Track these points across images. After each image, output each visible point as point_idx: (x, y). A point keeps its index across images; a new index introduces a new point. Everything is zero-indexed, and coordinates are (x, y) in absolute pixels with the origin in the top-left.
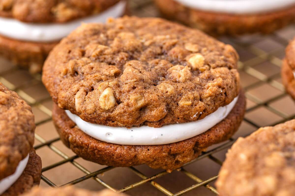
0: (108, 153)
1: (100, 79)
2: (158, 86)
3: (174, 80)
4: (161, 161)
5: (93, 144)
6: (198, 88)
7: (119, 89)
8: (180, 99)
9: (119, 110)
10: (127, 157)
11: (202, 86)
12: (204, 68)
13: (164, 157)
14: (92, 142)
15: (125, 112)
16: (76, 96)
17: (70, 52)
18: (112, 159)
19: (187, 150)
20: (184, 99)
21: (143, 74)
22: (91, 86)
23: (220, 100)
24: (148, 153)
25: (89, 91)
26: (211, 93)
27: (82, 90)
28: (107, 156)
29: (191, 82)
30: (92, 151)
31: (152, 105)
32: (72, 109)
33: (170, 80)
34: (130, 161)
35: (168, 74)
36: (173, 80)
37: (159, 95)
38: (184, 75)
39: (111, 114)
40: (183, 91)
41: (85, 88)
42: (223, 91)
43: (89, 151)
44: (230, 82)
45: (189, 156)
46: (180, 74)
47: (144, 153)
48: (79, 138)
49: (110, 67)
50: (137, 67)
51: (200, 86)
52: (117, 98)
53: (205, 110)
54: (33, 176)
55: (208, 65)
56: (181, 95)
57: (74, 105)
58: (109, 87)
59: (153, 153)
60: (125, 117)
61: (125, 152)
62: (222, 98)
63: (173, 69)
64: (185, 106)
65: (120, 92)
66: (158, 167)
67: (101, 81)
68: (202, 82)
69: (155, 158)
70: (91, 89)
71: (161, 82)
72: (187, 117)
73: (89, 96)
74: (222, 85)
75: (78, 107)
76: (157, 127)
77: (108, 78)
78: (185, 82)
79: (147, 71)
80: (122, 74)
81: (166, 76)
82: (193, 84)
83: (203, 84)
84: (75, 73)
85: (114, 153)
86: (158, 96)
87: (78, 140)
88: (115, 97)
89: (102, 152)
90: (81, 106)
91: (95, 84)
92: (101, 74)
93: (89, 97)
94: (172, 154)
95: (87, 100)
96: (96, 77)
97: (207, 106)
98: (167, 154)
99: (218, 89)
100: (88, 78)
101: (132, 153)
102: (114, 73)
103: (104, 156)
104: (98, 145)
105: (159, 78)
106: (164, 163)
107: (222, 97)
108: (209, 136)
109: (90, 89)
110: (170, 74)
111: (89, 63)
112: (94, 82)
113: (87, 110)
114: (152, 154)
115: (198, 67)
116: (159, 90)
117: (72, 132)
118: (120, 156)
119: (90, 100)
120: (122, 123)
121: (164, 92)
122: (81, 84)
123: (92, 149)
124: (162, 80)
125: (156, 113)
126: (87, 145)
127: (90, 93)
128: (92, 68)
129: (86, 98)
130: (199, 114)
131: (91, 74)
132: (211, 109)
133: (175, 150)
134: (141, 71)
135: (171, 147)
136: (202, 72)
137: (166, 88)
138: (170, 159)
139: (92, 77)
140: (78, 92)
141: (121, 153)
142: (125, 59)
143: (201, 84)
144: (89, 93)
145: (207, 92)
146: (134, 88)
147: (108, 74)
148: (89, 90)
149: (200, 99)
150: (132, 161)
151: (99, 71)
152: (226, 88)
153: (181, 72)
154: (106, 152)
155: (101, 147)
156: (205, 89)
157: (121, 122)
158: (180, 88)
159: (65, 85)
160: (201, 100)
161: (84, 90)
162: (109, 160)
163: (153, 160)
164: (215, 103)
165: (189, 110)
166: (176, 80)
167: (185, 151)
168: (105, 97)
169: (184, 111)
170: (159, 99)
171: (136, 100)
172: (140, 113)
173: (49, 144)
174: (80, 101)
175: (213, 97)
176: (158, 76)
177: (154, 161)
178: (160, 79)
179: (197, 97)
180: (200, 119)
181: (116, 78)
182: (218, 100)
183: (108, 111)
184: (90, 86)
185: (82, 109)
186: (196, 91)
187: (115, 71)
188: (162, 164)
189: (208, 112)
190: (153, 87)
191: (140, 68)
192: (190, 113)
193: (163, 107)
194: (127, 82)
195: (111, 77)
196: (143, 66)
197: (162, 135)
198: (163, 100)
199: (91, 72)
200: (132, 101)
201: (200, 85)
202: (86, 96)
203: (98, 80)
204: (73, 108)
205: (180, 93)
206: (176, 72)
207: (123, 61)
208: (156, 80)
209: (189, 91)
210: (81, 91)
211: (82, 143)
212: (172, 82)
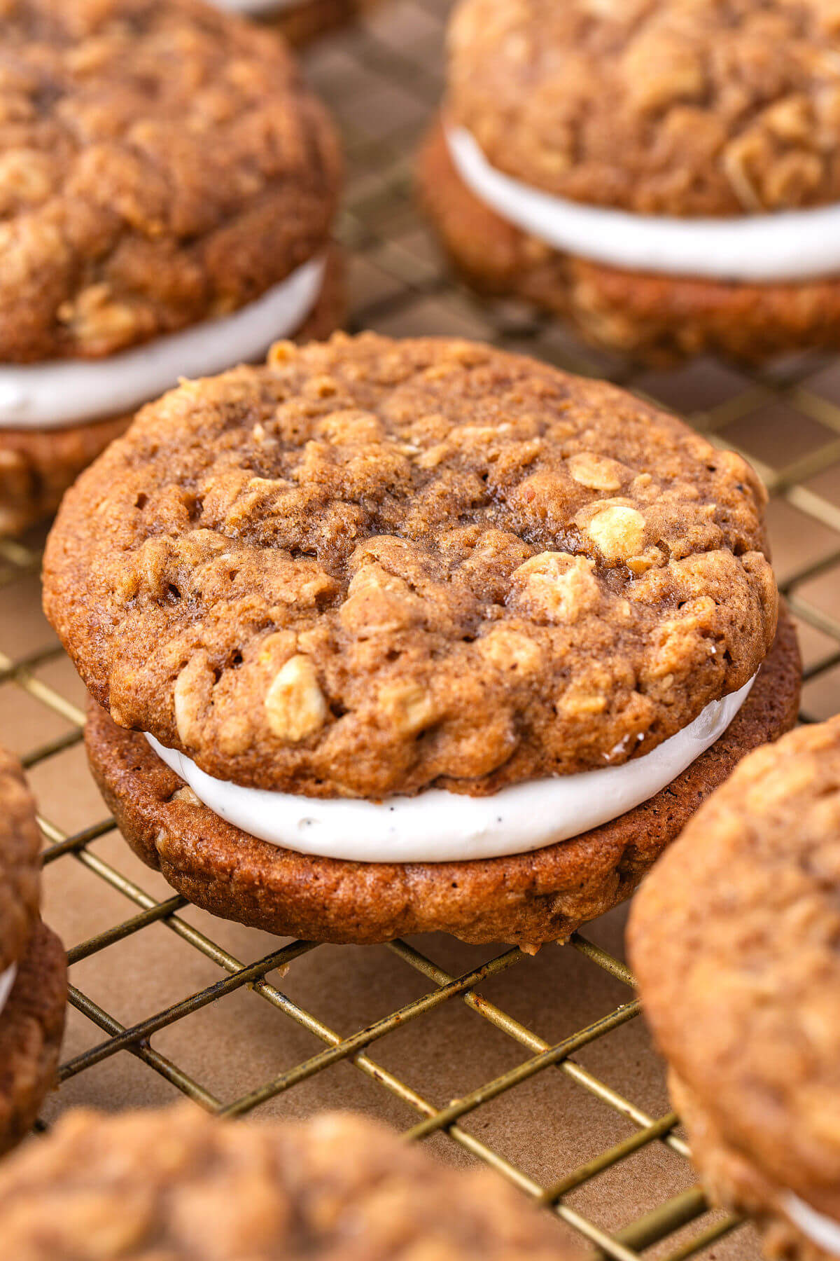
0: (307, 900)
1: (263, 620)
2: (479, 643)
3: (538, 615)
4: (499, 921)
5: (249, 867)
6: (625, 642)
7: (339, 660)
8: (563, 691)
9: (340, 739)
10: (377, 915)
11: (641, 635)
12: (645, 559)
13: (512, 908)
14: (243, 859)
15: (362, 747)
16: (180, 685)
17: (142, 502)
18: (320, 919)
19: (593, 877)
20: (578, 689)
21: (423, 597)
22: (231, 649)
23: (709, 683)
24: (453, 899)
25: (226, 668)
26: (674, 660)
27: (198, 661)
28: (303, 912)
29: (599, 623)
30: (246, 892)
31: (461, 721)
32: (163, 733)
33: (523, 615)
34: (387, 927)
35: (513, 592)
36: (534, 617)
37: (487, 679)
38: (575, 595)
39: (314, 757)
40: (572, 659)
41: (212, 655)
42: (716, 649)
43: (233, 890)
44: (744, 609)
45: (600, 899)
46: (557, 592)
47: (437, 896)
48: (195, 845)
49: (298, 571)
50: (397, 569)
51: (634, 634)
52: (332, 694)
53: (655, 726)
54: (41, 1020)
55: (659, 544)
56: (564, 673)
57: (172, 719)
58: (302, 653)
59: (471, 898)
60: (365, 767)
61: (367, 897)
62: (714, 672)
63: (532, 570)
64: (582, 717)
65: (343, 673)
66: (489, 938)
67: (267, 626)
68: (641, 617)
69: (478, 912)
70: (233, 658)
71: (490, 625)
72: (589, 753)
73: (227, 687)
74: (714, 624)
75: (185, 726)
76: (482, 795)
77: (294, 614)
78: (578, 621)
79: (436, 579)
80: (346, 597)
81: (508, 599)
82: (610, 629)
83: (644, 626)
84: (169, 590)
85: (327, 902)
86: (483, 683)
87: (193, 849)
88: (325, 693)
89: (283, 898)
90: (199, 724)
91: (247, 640)
92: (267, 597)
93: (228, 692)
94: (542, 894)
95: (219, 701)
96: (247, 610)
97: (663, 709)
98: (522, 896)
99: (699, 642)
100: (219, 615)
101: (395, 897)
102: (313, 593)
103: (290, 911)
104: (269, 873)
105: (481, 607)
106: (513, 926)
107: (715, 668)
108: (674, 821)
109: (229, 659)
110: (522, 588)
111: (219, 552)
112: (241, 633)
113: (221, 739)
114: (467, 899)
115: (621, 555)
116: (483, 659)
117: (167, 821)
118: (351, 910)
119: (229, 700)
120: (352, 788)
121: (505, 667)
122: (195, 641)
123: (245, 886)
124: (492, 618)
125: (476, 746)
126: (228, 871)
127: (228, 674)
128: (232, 574)
129: (216, 695)
130: (635, 740)
131: (229, 599)
132: (678, 719)
133: (553, 883)
134: (415, 584)
135: (537, 873)
136: (637, 576)
137: (509, 652)
138: (535, 911)
139: (232, 612)
140: (186, 669)
141: (355, 902)
142: (353, 531)
143: (638, 627)
144: (224, 676)
145: (661, 659)
146: (392, 656)
147: (293, 598)
148: (226, 664)
149: (634, 686)
150: (396, 927)
151: (259, 588)
152: (731, 635)
153: (563, 582)
154: (297, 896)
155: (278, 878)
156: (653, 644)
157: (350, 784)
158: (560, 648)
159: (133, 639)
160: (639, 687)
161: (207, 662)
162: (310, 924)
163: (471, 921)
164: (689, 696)
165: (596, 729)
166: (545, 614)
167: (588, 880)
168: (288, 692)
169: (577, 735)
170: (486, 695)
171: (403, 704)
172: (416, 749)
173: (76, 847)
174: (192, 703)
175: (682, 676)
176: (479, 599)
177: (474, 922)
178: (485, 613)
179: (624, 679)
180: (636, 757)
181: (324, 615)
182: (702, 682)
183: (301, 744)
184: (228, 646)
185: (201, 735)
186: (618, 657)
187: (317, 589)
188: (505, 929)
189: (664, 731)
190: (460, 647)
191: (411, 571)
192: (602, 740)
193: (501, 726)
194: (364, 631)
195: (304, 609)
196: (421, 560)
197: (500, 820)
198: (502, 697)
199: (227, 590)
200: (386, 708)
201: (635, 629)
202: (214, 684)
203: (258, 623)
204: (167, 729)
205: (563, 665)
206: (543, 583)
207: (343, 541)
208: (471, 620)
209: (594, 657)
210: (195, 665)
211: (208, 862)
212: (530, 624)
